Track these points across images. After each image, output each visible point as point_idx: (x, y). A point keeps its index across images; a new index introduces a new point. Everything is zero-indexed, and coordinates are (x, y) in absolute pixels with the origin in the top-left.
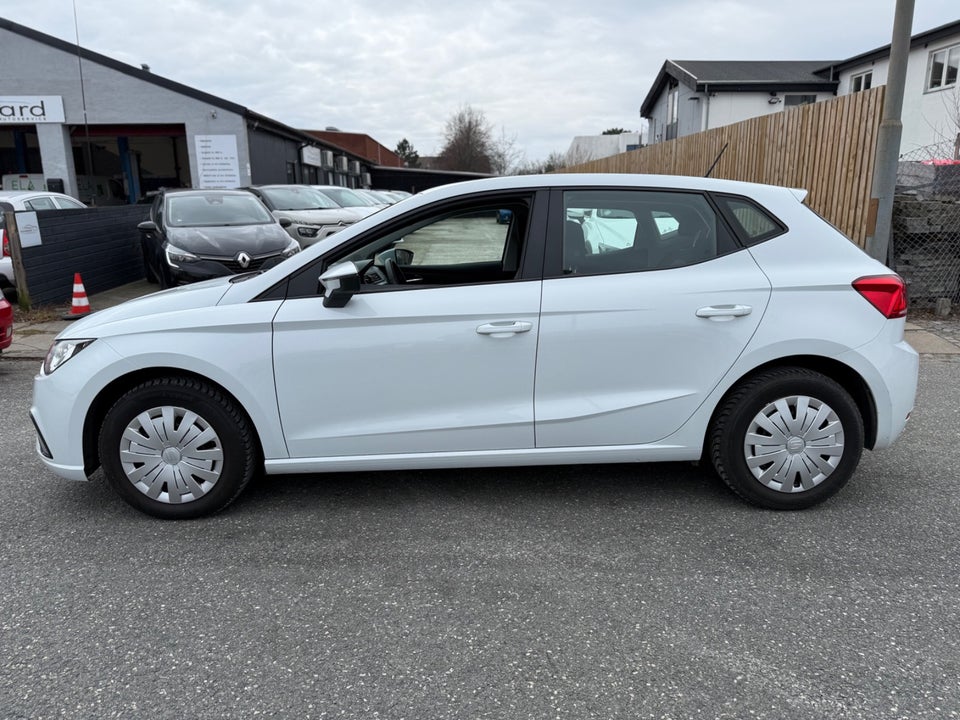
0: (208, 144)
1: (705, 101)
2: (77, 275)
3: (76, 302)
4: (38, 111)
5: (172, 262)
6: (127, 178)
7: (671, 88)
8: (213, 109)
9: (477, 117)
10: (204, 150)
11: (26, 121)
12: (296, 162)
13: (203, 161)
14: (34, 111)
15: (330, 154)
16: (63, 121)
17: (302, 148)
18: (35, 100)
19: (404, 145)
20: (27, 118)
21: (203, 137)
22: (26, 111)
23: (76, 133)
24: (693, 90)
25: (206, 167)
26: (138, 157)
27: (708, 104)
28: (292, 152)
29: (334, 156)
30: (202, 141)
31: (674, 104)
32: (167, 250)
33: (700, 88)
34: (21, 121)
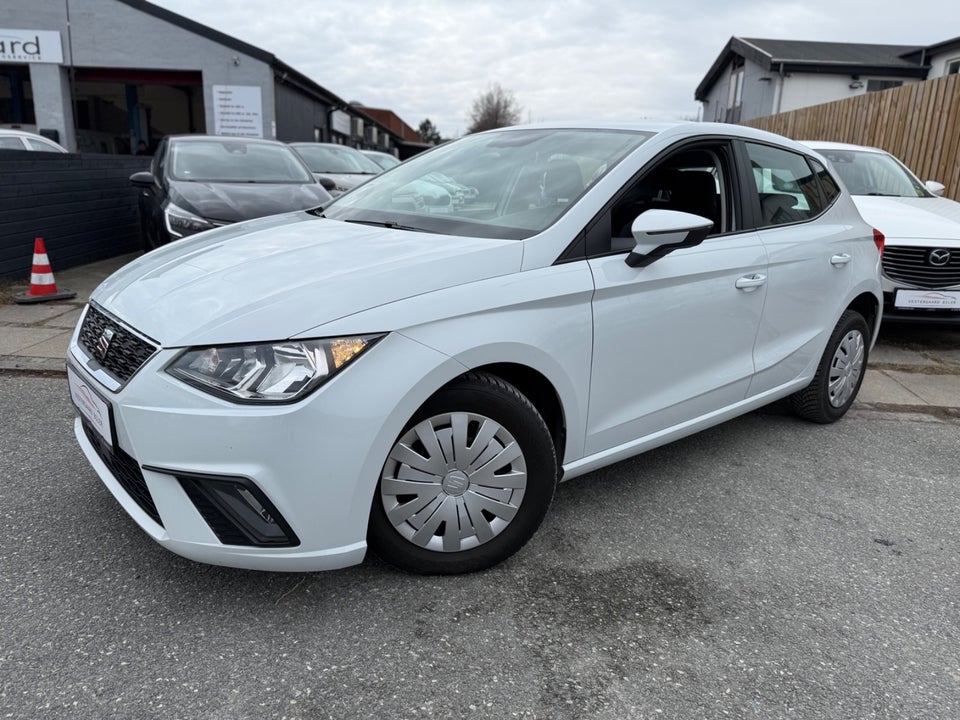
0: (228, 96)
1: (778, 82)
2: (39, 242)
3: (35, 279)
4: (32, 49)
5: (173, 229)
6: (135, 135)
7: (734, 69)
8: (235, 55)
9: (507, 96)
10: (223, 103)
11: (17, 60)
12: (324, 127)
13: (222, 117)
14: (28, 48)
15: (360, 122)
16: (60, 60)
17: (331, 111)
18: (27, 36)
19: (426, 126)
20: (19, 57)
21: (223, 88)
22: (18, 48)
23: (77, 77)
24: (766, 69)
25: (224, 124)
26: (148, 112)
27: (782, 85)
28: (321, 116)
29: (365, 125)
30: (221, 92)
31: (737, 86)
32: (167, 212)
33: (775, 67)
34: (12, 60)
